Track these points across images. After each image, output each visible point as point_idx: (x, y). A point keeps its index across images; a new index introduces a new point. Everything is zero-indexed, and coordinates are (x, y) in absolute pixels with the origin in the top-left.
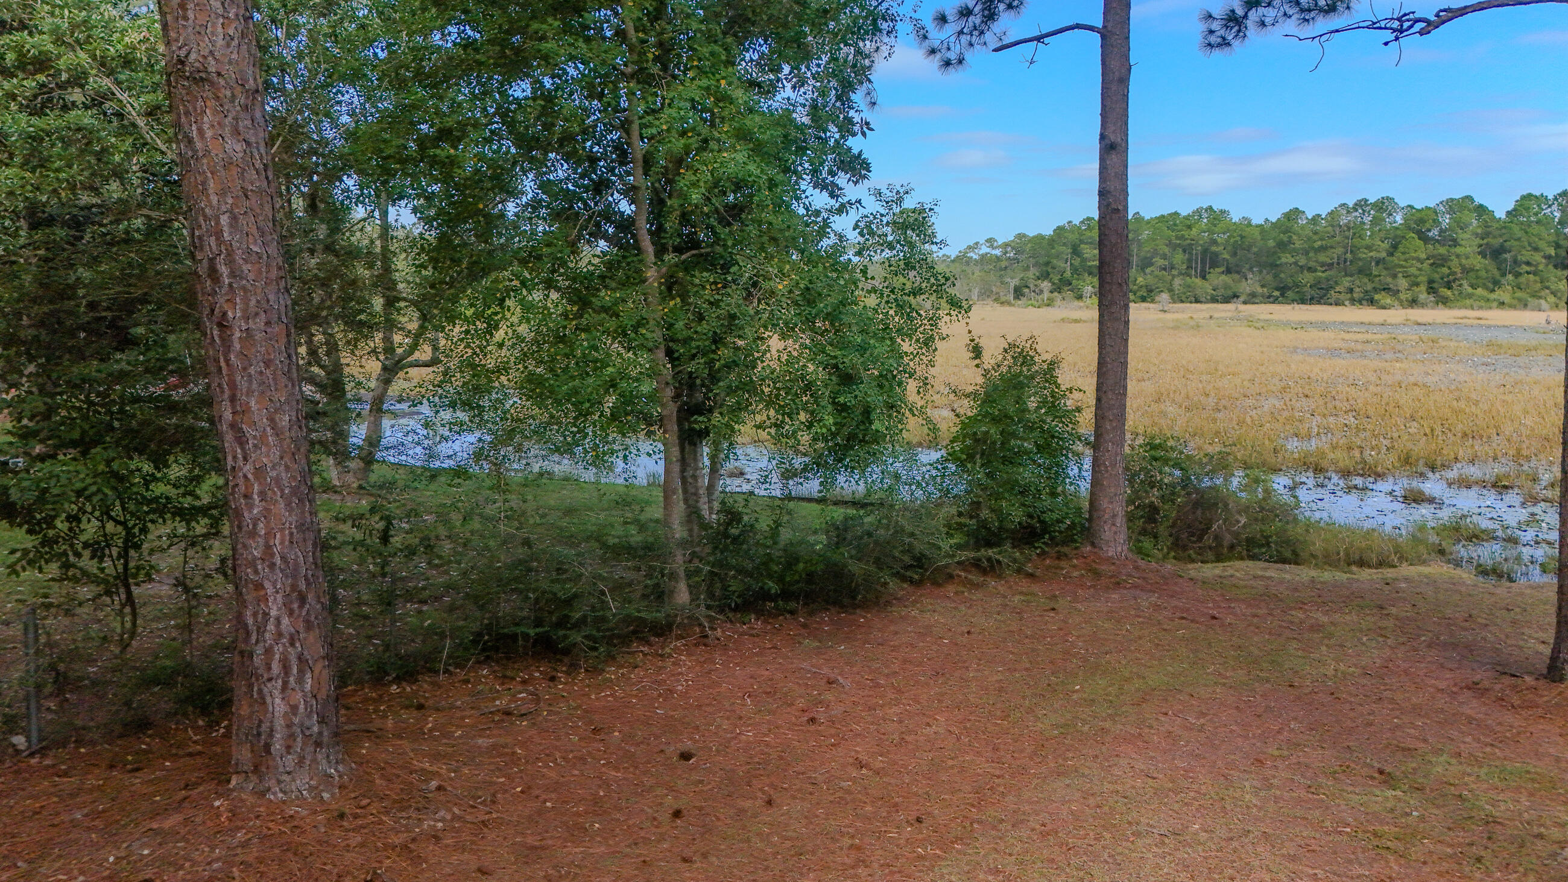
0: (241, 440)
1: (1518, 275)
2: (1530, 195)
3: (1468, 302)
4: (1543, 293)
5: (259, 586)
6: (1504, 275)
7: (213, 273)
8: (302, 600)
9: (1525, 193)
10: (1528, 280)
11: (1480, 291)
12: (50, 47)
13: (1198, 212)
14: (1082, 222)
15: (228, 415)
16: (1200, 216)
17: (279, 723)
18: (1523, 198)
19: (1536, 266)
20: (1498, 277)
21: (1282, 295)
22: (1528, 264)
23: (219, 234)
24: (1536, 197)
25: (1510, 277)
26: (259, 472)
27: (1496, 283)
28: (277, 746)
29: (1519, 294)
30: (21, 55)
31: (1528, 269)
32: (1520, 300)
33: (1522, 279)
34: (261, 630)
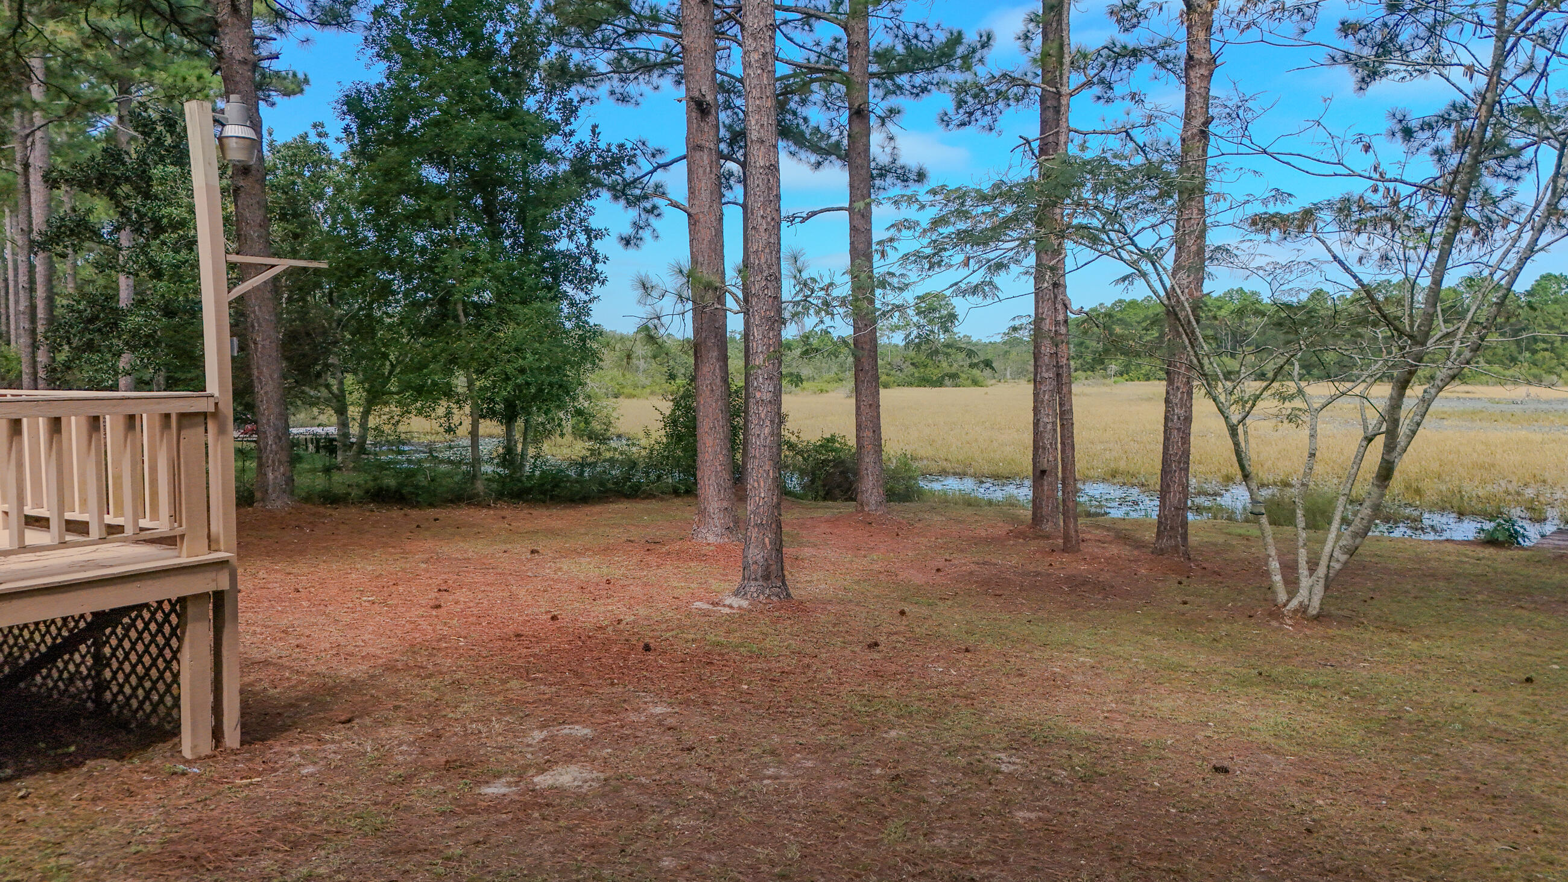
0: (261, 383)
1: (1534, 352)
2: (1550, 275)
3: (1484, 378)
4: (1558, 370)
5: (265, 433)
6: (1520, 353)
7: (253, 326)
8: (280, 439)
9: (1544, 273)
10: (1544, 358)
11: (1496, 368)
12: (186, 215)
13: (1230, 292)
14: (1114, 304)
15: (256, 373)
16: (1231, 297)
17: (271, 482)
18: (1543, 277)
19: (1552, 343)
20: (1516, 354)
21: (1309, 373)
22: (1544, 341)
23: (254, 312)
24: (1556, 277)
25: (1528, 354)
26: (266, 393)
27: (1513, 360)
28: (270, 491)
29: (1535, 370)
30: (171, 220)
31: (1544, 346)
32: (1535, 376)
33: (1539, 356)
34: (266, 449)
